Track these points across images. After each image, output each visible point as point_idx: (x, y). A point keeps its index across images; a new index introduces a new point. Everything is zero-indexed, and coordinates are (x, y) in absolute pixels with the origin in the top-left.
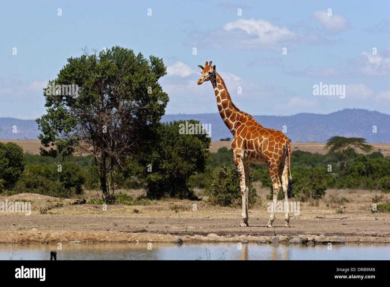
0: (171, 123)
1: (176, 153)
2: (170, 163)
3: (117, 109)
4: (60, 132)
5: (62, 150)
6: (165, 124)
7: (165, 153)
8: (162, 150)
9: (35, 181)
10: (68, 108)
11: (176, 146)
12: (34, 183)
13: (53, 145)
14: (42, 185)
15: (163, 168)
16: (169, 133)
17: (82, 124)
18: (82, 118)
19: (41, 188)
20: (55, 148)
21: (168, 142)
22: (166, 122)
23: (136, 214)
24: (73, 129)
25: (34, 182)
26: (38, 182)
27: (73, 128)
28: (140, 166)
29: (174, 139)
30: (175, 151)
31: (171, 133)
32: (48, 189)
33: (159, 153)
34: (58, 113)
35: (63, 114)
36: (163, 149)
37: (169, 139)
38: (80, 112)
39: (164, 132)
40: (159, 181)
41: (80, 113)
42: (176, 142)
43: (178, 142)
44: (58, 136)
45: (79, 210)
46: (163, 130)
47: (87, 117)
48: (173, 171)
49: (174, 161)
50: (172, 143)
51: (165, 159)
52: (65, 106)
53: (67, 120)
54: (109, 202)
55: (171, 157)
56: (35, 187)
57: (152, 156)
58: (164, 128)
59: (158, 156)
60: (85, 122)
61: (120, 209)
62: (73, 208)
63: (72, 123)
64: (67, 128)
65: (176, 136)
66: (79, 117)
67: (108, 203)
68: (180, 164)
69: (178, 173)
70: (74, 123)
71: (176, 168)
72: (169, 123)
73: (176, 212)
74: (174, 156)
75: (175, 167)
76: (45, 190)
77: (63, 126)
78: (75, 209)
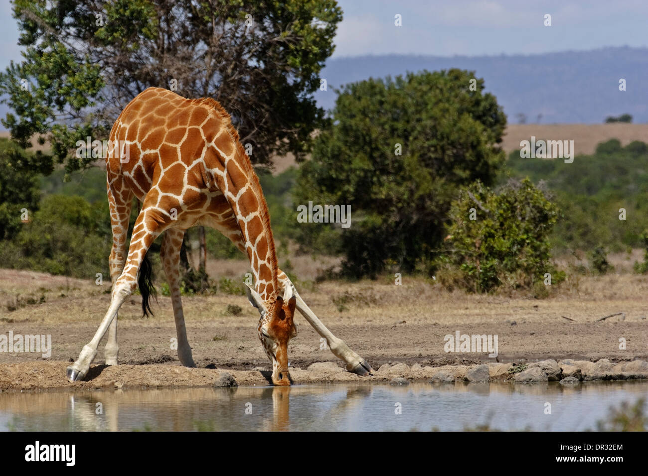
0: (399, 79)
1: (415, 158)
2: (399, 184)
3: (208, 44)
4: (61, 109)
5: (64, 156)
6: (385, 82)
7: (386, 158)
8: (377, 149)
9: (48, 240)
10: (80, 46)
11: (416, 138)
12: (44, 245)
13: (42, 142)
14: (65, 248)
15: (382, 199)
16: (395, 104)
17: (119, 86)
18: (116, 71)
19: (63, 256)
20: (48, 149)
21: (393, 130)
22: (386, 78)
23: (233, 318)
24: (91, 99)
25: (44, 241)
26: (55, 241)
27: (93, 95)
28: (322, 192)
29: (408, 122)
30: (413, 153)
31: (399, 104)
32: (80, 259)
33: (371, 157)
34: (52, 60)
35: (65, 62)
36: (380, 147)
37: (395, 120)
38: (110, 56)
39: (381, 103)
40: (373, 229)
41: (111, 59)
42: (413, 129)
43: (419, 128)
44: (54, 118)
45: (87, 309)
46: (378, 97)
47: (130, 67)
48: (408, 204)
49: (410, 178)
50: (405, 130)
51: (388, 173)
52: (71, 40)
53: (77, 77)
54: (192, 287)
55: (401, 168)
56: (48, 254)
57: (353, 166)
58: (381, 93)
59: (368, 165)
60: (127, 80)
61: (197, 305)
62: (72, 305)
63: (89, 82)
64: (76, 98)
65: (413, 113)
66: (110, 70)
67: (191, 291)
68: (425, 188)
69: (421, 208)
70: (93, 84)
71: (416, 196)
72: (394, 80)
73: (341, 311)
74: (409, 165)
75: (412, 192)
76: (73, 260)
77: (67, 94)
78: (76, 308)
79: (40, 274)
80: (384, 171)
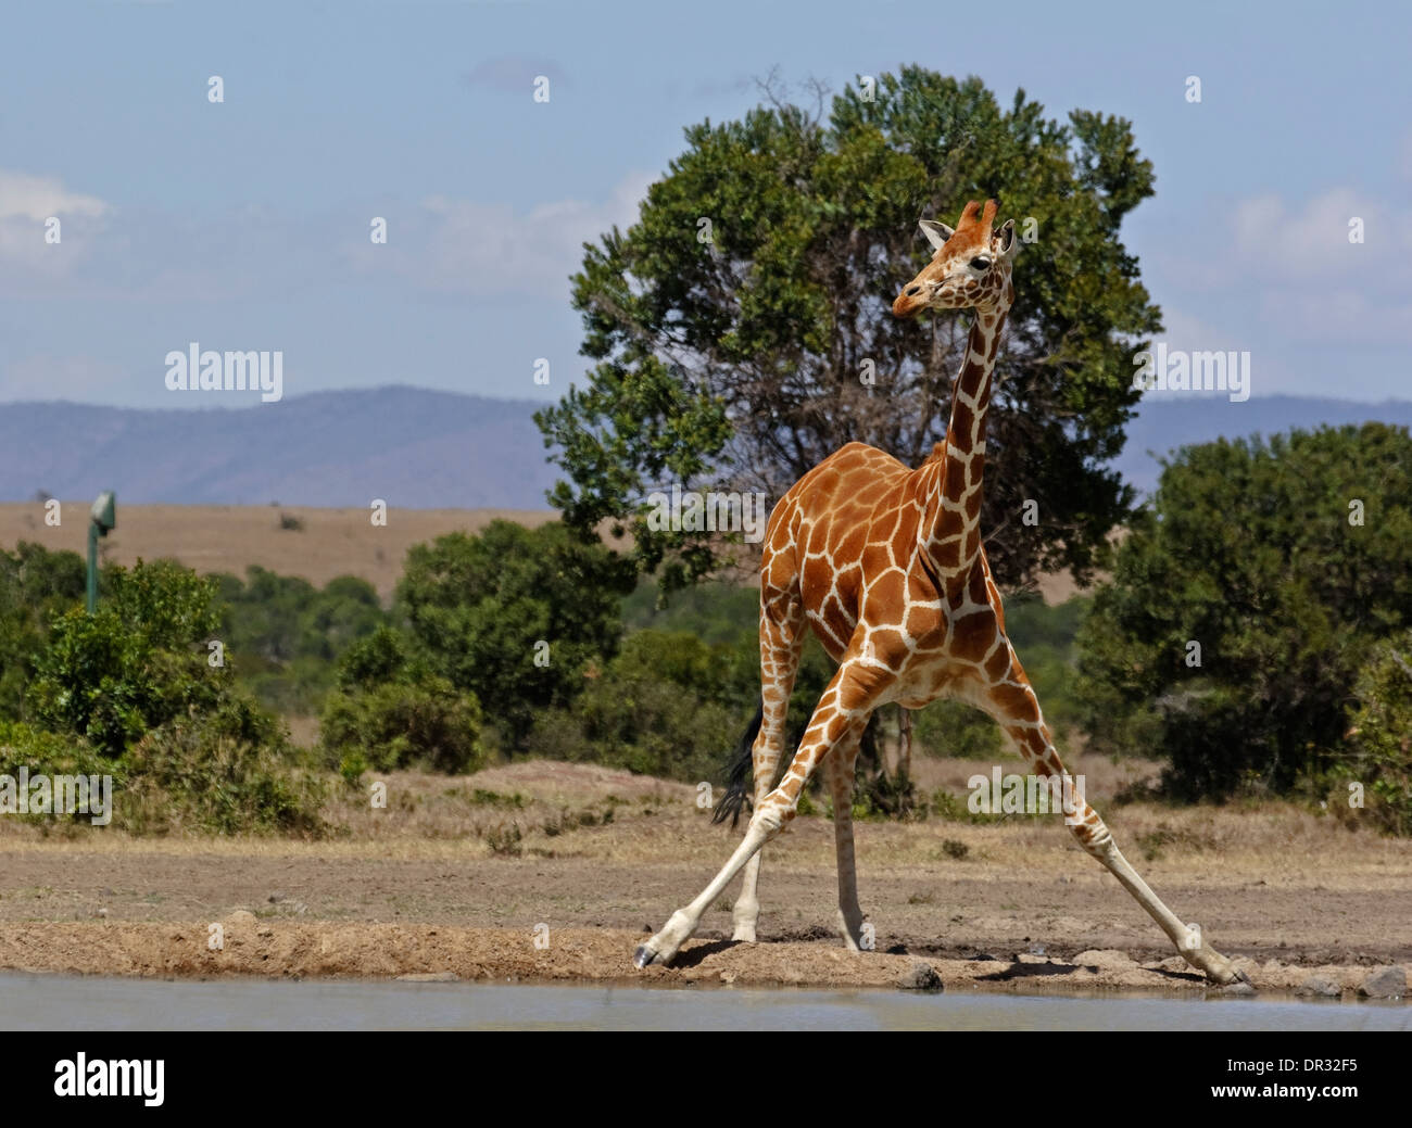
0: (1276, 442)
1: (1301, 585)
2: (1270, 632)
3: (926, 363)
4: (656, 475)
5: (658, 559)
6: (1250, 444)
7: (1249, 584)
8: (1233, 566)
9: (630, 709)
10: (692, 360)
11: (1303, 550)
12: (623, 718)
13: (618, 532)
14: (660, 726)
15: (1238, 658)
16: (1266, 486)
17: (760, 437)
18: (756, 410)
19: (656, 740)
20: (628, 546)
21: (1263, 534)
22: (1252, 438)
23: (951, 864)
24: (711, 461)
25: (622, 710)
26: (643, 712)
27: (712, 454)
28: (1129, 640)
29: (1290, 518)
30: (1299, 574)
31: (1275, 486)
32: (688, 746)
33: (1223, 583)
34: (641, 387)
35: (665, 391)
36: (1239, 563)
37: (1267, 513)
38: (746, 382)
39: (1244, 483)
40: (1221, 713)
41: (749, 386)
42: (1300, 532)
43: (1311, 531)
44: (642, 491)
45: (688, 838)
46: (1238, 473)
47: (782, 402)
48: (1287, 669)
49: (1292, 623)
50: (1285, 534)
51: (1253, 612)
52: (677, 352)
53: (684, 421)
54: (882, 806)
55: (1274, 603)
56: (629, 736)
57: (1187, 596)
58: (1243, 464)
59: (1214, 595)
60: (773, 425)
61: (887, 839)
62: (661, 830)
63: (704, 430)
64: (681, 458)
65: (1300, 504)
66: (746, 406)
67: (880, 811)
68: (1319, 640)
69: (1311, 676)
70: (713, 433)
71: (1302, 655)
72: (1267, 443)
73: (1150, 858)
74: (1290, 599)
75: (1294, 649)
76: (673, 750)
77: (668, 448)
78: (669, 834)
79: (612, 772)
80: (1245, 607)
